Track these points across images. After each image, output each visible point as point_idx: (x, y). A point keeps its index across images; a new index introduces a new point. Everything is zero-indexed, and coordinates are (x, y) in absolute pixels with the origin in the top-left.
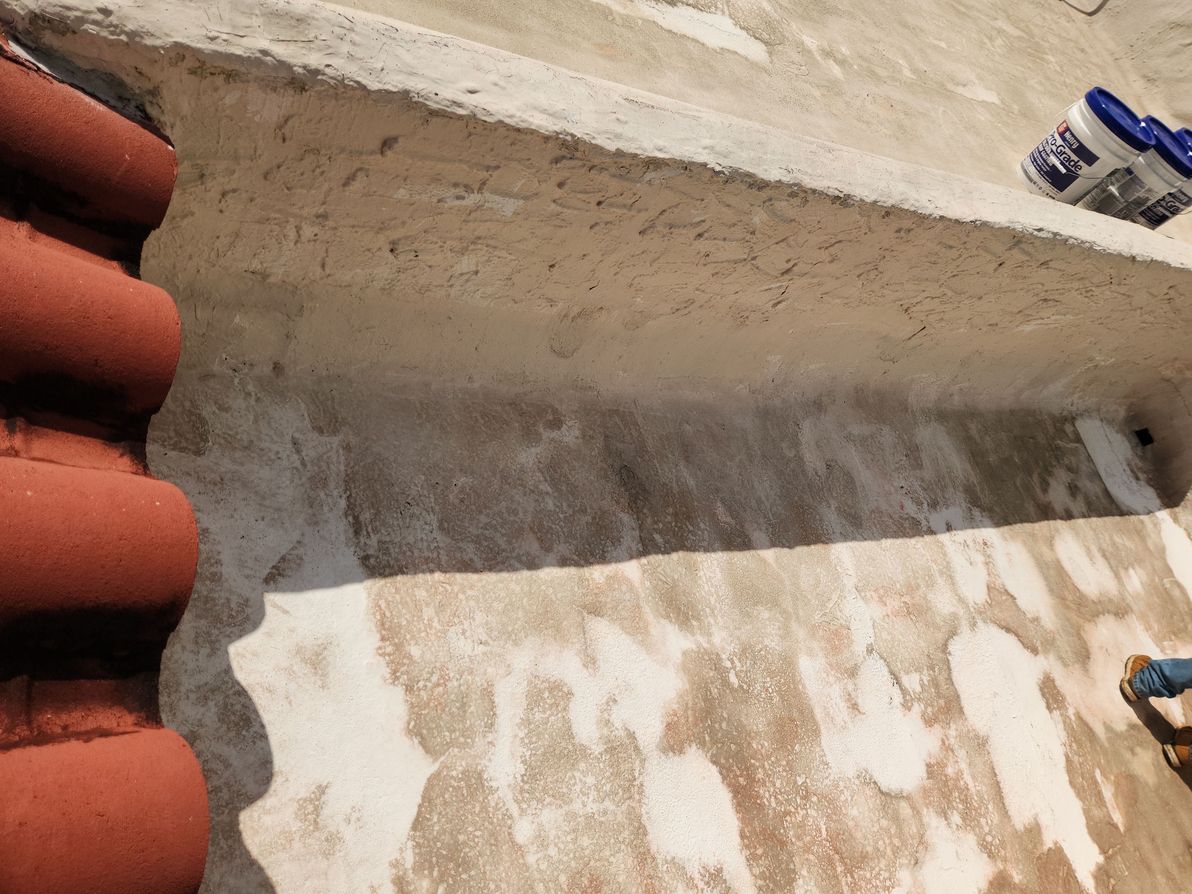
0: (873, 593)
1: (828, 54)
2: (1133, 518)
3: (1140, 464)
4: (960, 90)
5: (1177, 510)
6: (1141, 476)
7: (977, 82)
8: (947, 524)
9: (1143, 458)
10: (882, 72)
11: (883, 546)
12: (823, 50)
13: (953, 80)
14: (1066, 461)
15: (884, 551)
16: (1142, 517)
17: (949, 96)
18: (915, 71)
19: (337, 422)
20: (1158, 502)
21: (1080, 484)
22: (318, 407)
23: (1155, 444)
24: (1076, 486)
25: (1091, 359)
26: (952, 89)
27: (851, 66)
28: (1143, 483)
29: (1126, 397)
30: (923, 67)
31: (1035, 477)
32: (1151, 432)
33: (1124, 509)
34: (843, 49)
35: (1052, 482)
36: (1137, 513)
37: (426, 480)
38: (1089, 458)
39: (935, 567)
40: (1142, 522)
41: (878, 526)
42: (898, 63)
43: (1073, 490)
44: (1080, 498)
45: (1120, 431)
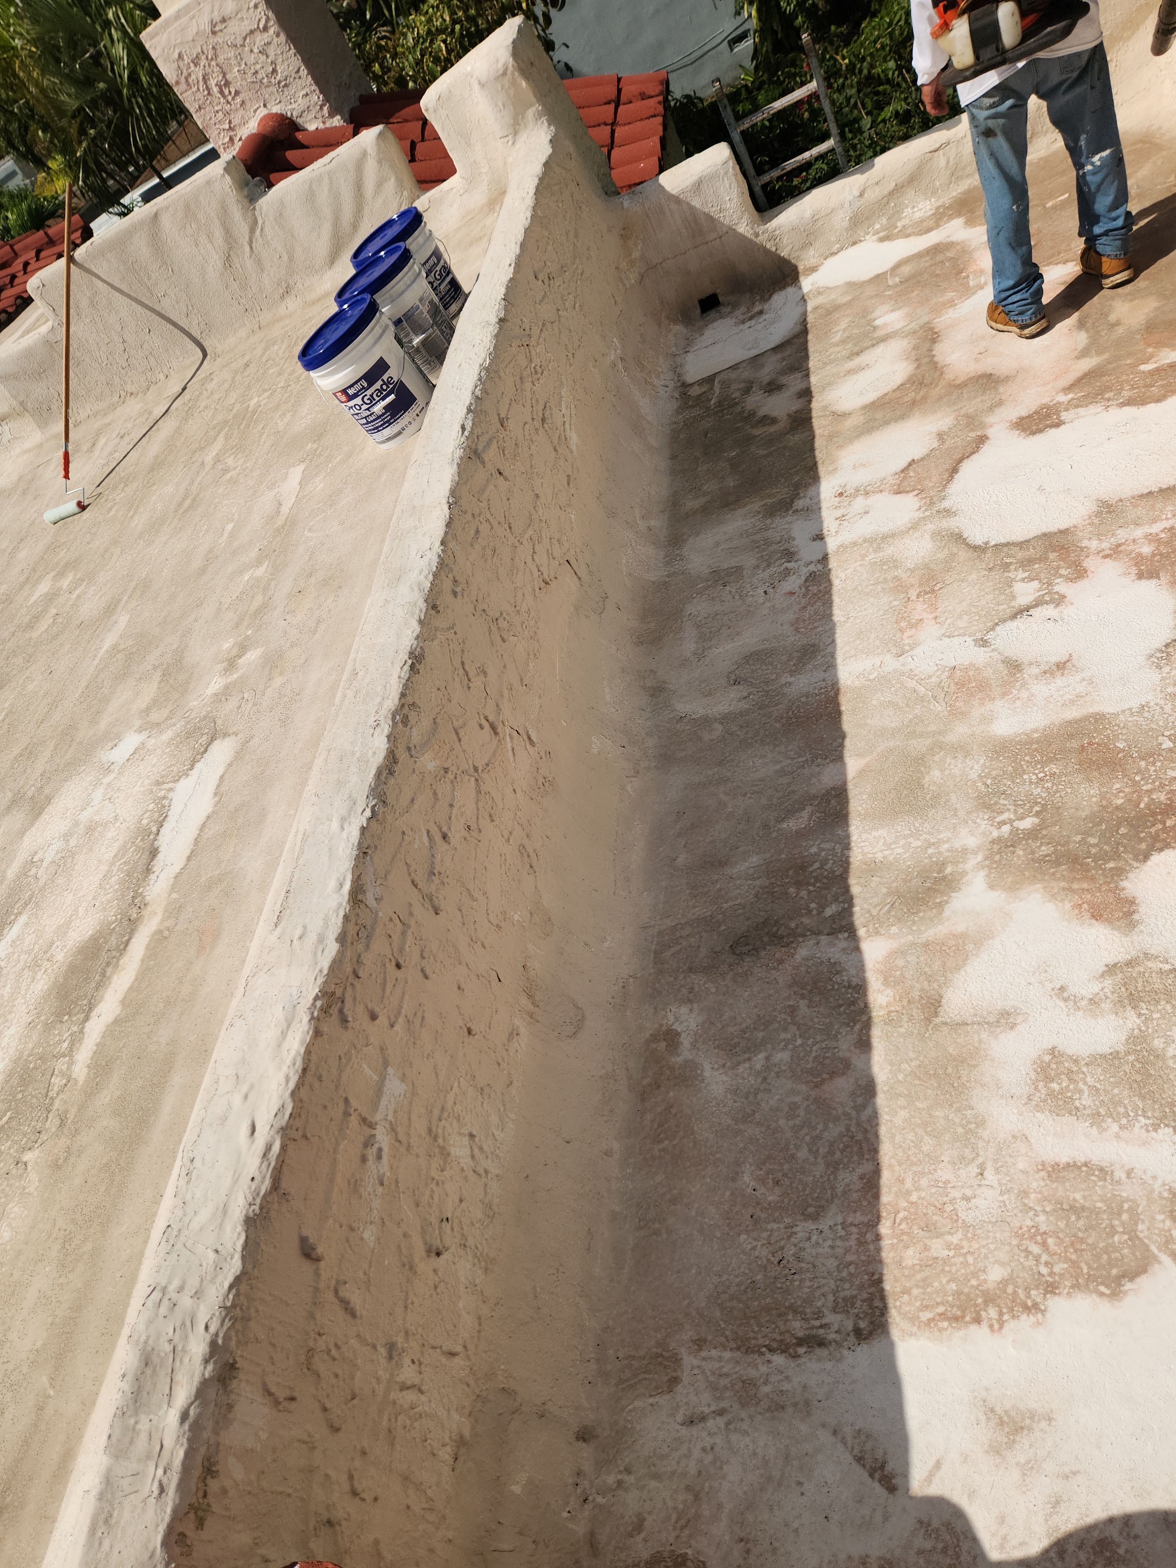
0: (906, 635)
1: (231, 665)
2: (810, 318)
3: (743, 309)
4: (285, 510)
5: (801, 268)
6: (757, 308)
7: (277, 490)
8: (814, 540)
9: (735, 306)
10: (259, 600)
11: (843, 619)
12: (226, 670)
13: (272, 517)
14: (737, 394)
15: (848, 618)
16: (809, 308)
17: (291, 523)
18: (259, 562)
19: (661, 1355)
20: (790, 290)
21: (766, 380)
22: (640, 1381)
23: (718, 291)
24: (769, 384)
25: (614, 365)
26: (284, 518)
27: (247, 638)
28: (766, 307)
29: (659, 325)
30: (254, 553)
31: (756, 432)
32: (704, 295)
33: (799, 328)
34: (227, 646)
35: (761, 413)
36: (805, 314)
37: (747, 1232)
38: (734, 367)
39: (870, 557)
40: (816, 308)
41: (816, 624)
42: (247, 581)
43: (773, 387)
44: (784, 380)
45: (701, 331)
